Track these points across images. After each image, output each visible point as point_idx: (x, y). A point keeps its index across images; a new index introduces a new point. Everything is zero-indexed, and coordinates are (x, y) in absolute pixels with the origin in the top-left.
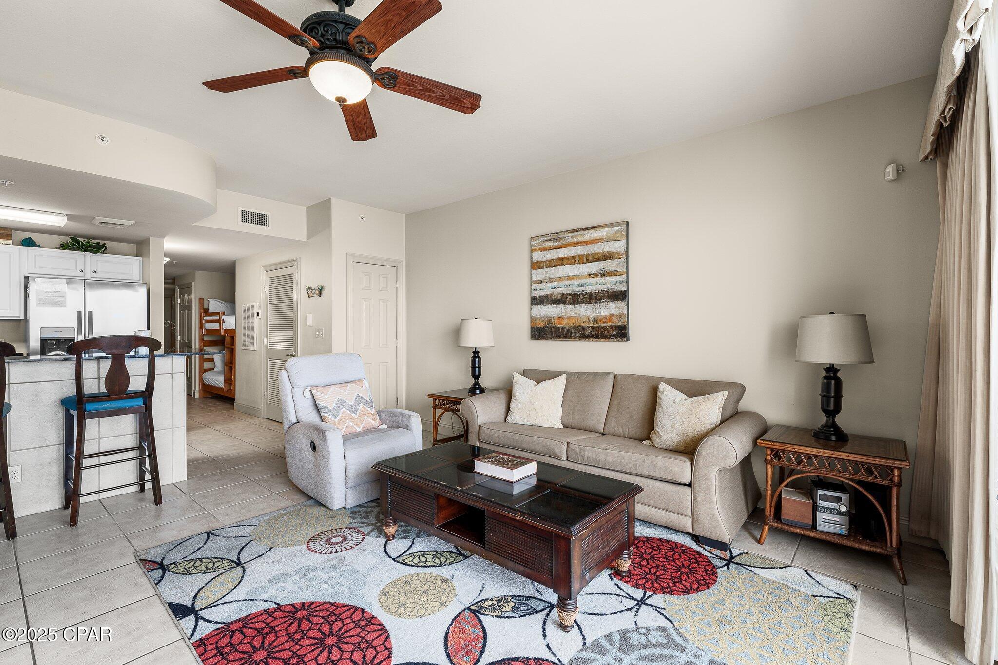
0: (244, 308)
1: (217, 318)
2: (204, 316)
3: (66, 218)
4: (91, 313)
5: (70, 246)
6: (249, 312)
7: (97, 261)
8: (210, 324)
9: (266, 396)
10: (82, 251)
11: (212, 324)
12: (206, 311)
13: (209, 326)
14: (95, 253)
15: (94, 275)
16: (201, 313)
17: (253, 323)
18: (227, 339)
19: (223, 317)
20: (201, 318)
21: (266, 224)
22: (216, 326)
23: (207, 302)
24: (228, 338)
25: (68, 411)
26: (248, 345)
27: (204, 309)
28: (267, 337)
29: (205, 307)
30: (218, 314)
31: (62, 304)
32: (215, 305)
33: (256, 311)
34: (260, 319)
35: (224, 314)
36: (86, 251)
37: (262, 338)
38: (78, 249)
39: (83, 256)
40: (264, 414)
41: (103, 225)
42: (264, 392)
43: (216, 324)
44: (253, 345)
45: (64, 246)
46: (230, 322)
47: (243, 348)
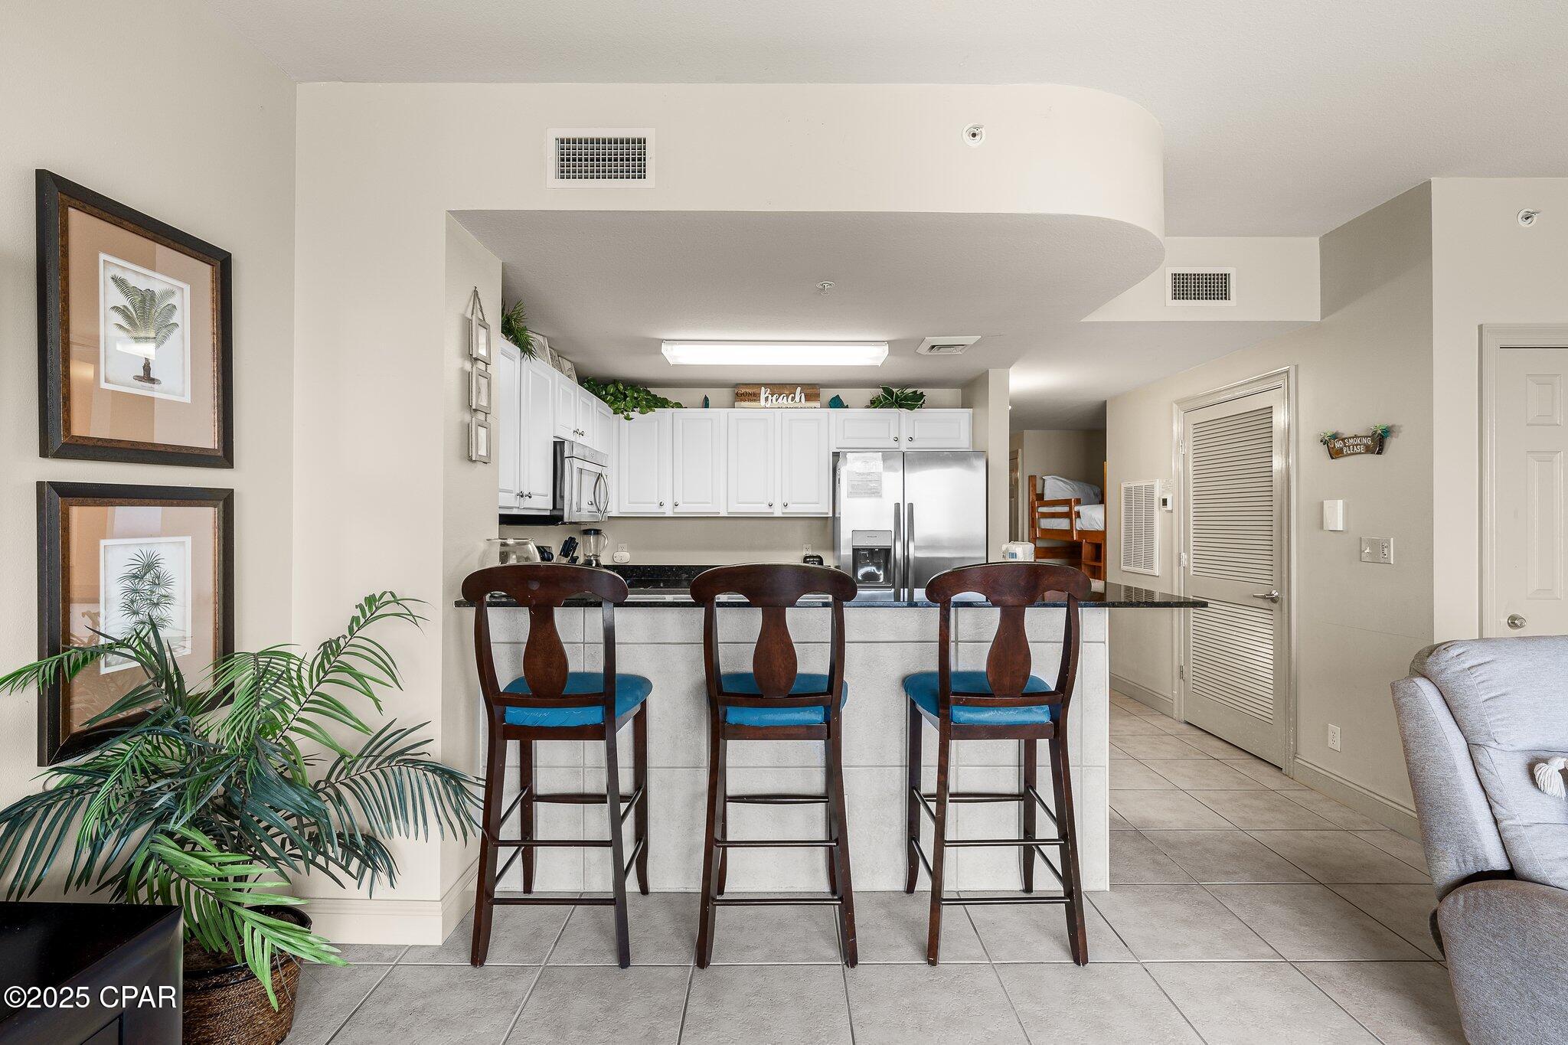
0: (1128, 490)
1: (1065, 509)
2: (1038, 507)
3: (886, 347)
4: (911, 506)
5: (881, 402)
6: (1140, 501)
7: (914, 421)
8: (1049, 520)
9: (1185, 676)
10: (896, 407)
11: (1053, 520)
12: (1040, 497)
13: (1046, 524)
14: (911, 408)
15: (911, 444)
16: (1033, 502)
17: (1150, 522)
18: (1086, 550)
19: (1076, 509)
20: (1032, 510)
21: (1225, 296)
22: (1063, 524)
23: (1041, 481)
24: (1087, 546)
25: (913, 704)
26: (1137, 563)
27: (1037, 495)
28: (1187, 550)
29: (1039, 491)
30: (1066, 502)
31: (876, 493)
32: (1055, 488)
33: (1158, 495)
34: (1171, 511)
35: (1078, 502)
36: (901, 406)
37: (1176, 551)
38: (891, 406)
39: (897, 415)
40: (1180, 712)
41: (935, 352)
42: (1181, 667)
43: (1062, 520)
44: (1149, 563)
45: (875, 403)
46: (1091, 517)
47: (1124, 568)
